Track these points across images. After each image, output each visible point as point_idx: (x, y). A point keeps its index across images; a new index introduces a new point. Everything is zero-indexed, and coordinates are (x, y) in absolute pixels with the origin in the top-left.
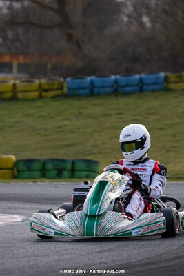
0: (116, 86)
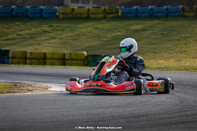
0: (151, 13)
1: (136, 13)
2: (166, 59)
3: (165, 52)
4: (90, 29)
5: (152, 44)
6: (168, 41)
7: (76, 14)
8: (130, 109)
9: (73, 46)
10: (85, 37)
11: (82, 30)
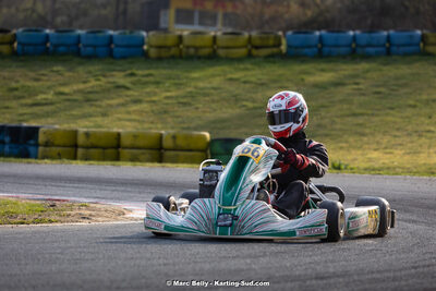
0: (354, 45)
1: (319, 45)
2: (386, 148)
3: (385, 133)
4: (216, 82)
5: (355, 115)
6: (392, 109)
7: (188, 47)
8: (308, 260)
9: (180, 119)
10: (207, 98)
11: (201, 85)
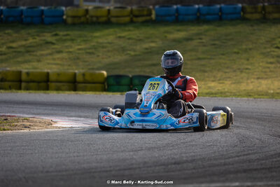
0: (198, 14)
1: (176, 14)
2: (220, 80)
3: (219, 70)
4: (111, 39)
5: (199, 59)
6: (223, 54)
7: (92, 17)
8: (169, 152)
9: (87, 63)
10: (105, 50)
11: (100, 40)
